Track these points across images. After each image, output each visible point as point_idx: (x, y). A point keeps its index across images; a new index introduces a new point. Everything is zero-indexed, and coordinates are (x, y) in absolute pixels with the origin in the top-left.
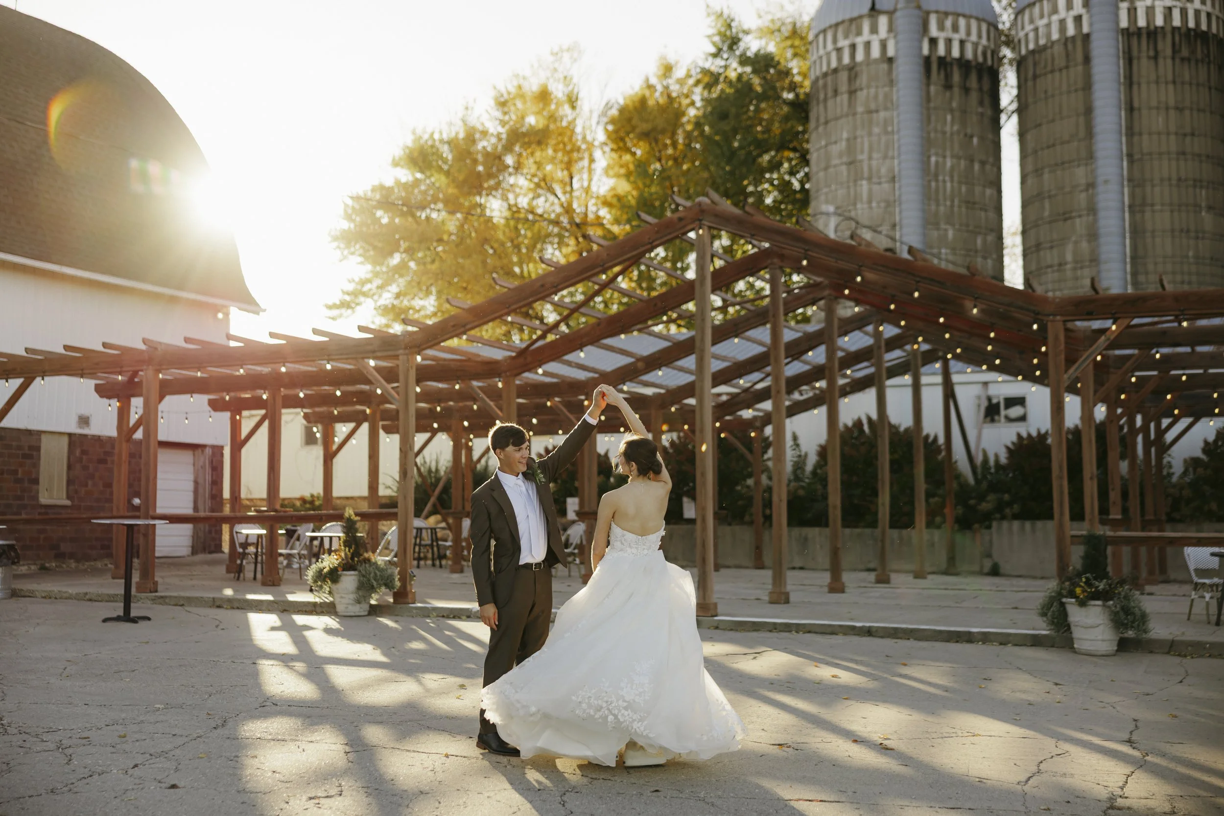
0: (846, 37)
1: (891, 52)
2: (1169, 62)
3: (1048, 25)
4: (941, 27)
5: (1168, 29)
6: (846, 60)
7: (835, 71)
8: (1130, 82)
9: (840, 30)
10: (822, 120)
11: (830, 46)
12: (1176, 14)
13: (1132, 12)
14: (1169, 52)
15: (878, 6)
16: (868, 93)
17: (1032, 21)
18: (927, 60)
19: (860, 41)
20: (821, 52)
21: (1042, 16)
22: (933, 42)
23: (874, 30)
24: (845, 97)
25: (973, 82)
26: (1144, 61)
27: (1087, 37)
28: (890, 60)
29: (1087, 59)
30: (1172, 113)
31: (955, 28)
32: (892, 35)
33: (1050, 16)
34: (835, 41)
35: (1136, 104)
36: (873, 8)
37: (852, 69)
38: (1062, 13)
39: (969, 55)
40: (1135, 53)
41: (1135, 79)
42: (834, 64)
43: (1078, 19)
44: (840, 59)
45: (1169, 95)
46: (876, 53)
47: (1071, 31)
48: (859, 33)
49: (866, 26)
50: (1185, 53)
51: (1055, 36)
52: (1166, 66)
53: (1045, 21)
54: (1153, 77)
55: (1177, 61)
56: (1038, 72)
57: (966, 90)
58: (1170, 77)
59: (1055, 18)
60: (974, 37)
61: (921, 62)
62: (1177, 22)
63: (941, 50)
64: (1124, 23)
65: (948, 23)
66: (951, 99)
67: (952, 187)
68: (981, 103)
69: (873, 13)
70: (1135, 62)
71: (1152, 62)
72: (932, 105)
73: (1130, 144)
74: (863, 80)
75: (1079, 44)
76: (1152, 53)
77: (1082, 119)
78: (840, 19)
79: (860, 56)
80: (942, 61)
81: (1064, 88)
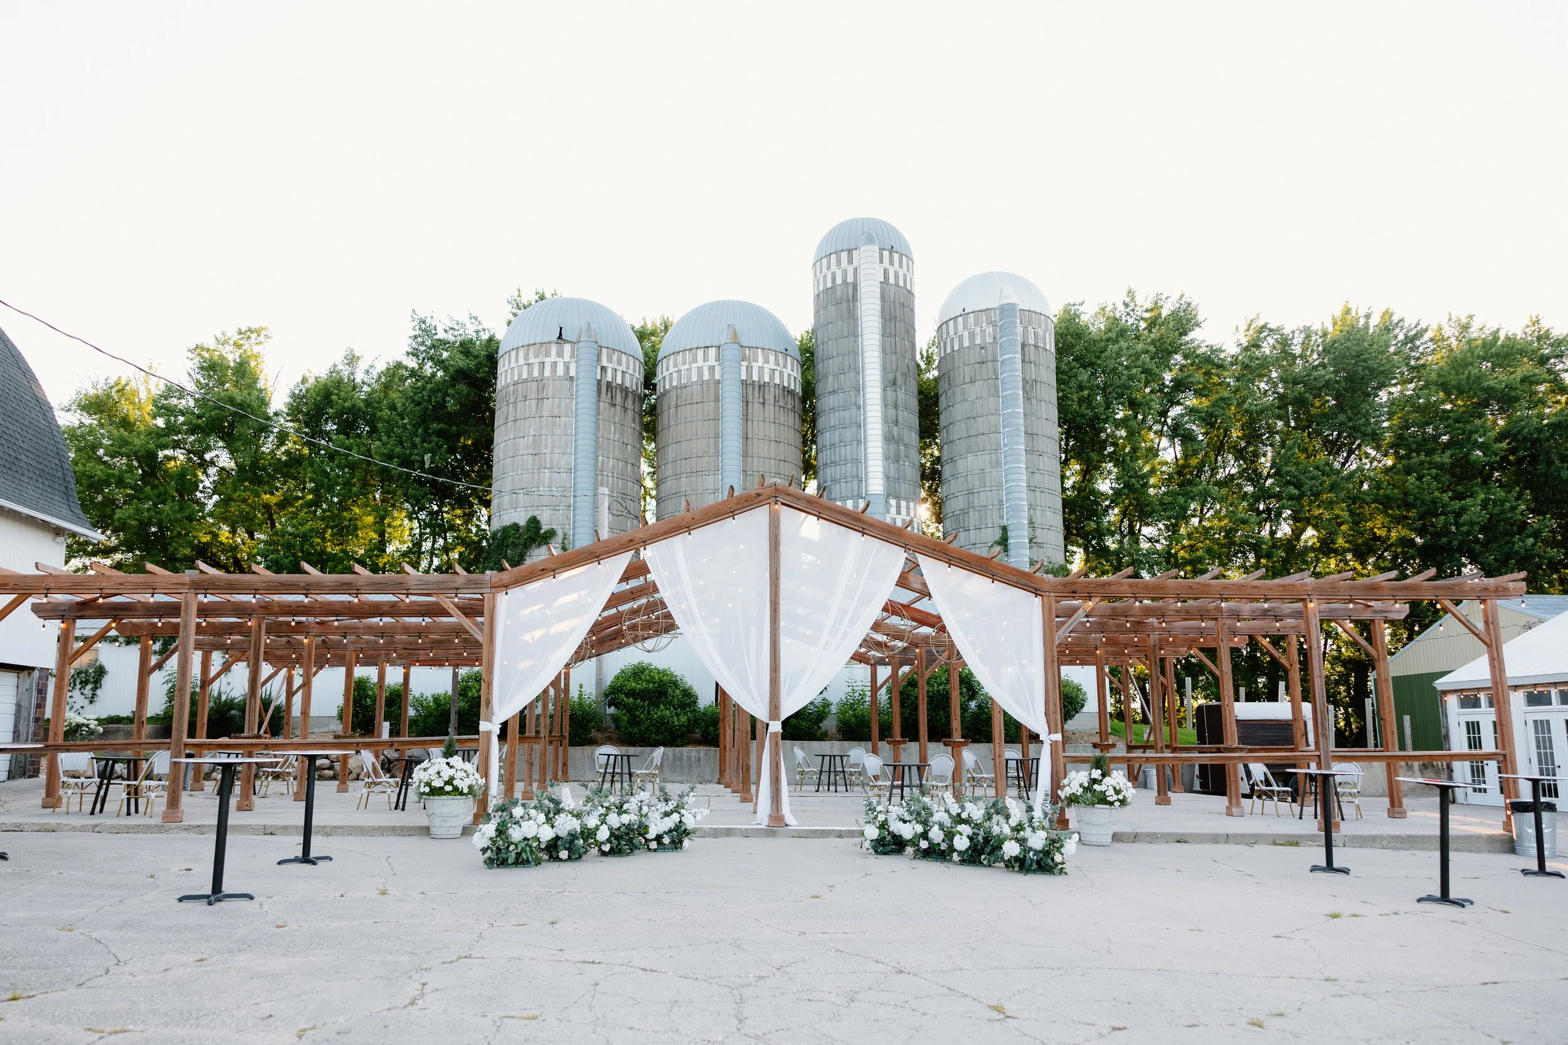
0: (536, 356)
1: (572, 373)
2: (772, 407)
3: (689, 370)
4: (610, 360)
5: (772, 385)
6: (536, 374)
7: (526, 381)
8: (746, 417)
9: (532, 349)
10: (511, 418)
11: (521, 361)
12: (777, 374)
13: (749, 369)
14: (772, 401)
15: (563, 337)
16: (553, 402)
17: (676, 365)
18: (599, 382)
19: (547, 360)
20: (513, 364)
21: (684, 363)
22: (603, 369)
23: (560, 354)
24: (534, 402)
25: (629, 404)
26: (756, 405)
27: (718, 382)
28: (571, 378)
29: (717, 399)
30: (773, 443)
31: (619, 362)
32: (574, 360)
33: (690, 363)
34: (526, 357)
35: (750, 436)
36: (560, 337)
37: (540, 382)
38: (700, 363)
39: (627, 384)
40: (750, 399)
41: (750, 417)
42: (525, 376)
43: (712, 369)
44: (530, 372)
45: (771, 431)
46: (560, 371)
47: (706, 377)
48: (548, 355)
49: (554, 349)
50: (782, 403)
51: (694, 379)
52: (770, 408)
53: (687, 366)
54: (761, 418)
55: (777, 408)
56: (679, 403)
57: (625, 409)
58: (772, 420)
59: (694, 365)
60: (631, 371)
61: (596, 383)
62: (777, 381)
63: (609, 378)
64: (744, 377)
65: (615, 358)
66: (615, 414)
67: (613, 480)
68: (634, 420)
69: (559, 341)
70: (750, 404)
71: (761, 405)
72: (601, 417)
73: (745, 463)
74: (549, 391)
75: (712, 386)
76: (761, 400)
77: (712, 441)
78: (532, 342)
79: (547, 373)
80: (609, 384)
81: (700, 417)
